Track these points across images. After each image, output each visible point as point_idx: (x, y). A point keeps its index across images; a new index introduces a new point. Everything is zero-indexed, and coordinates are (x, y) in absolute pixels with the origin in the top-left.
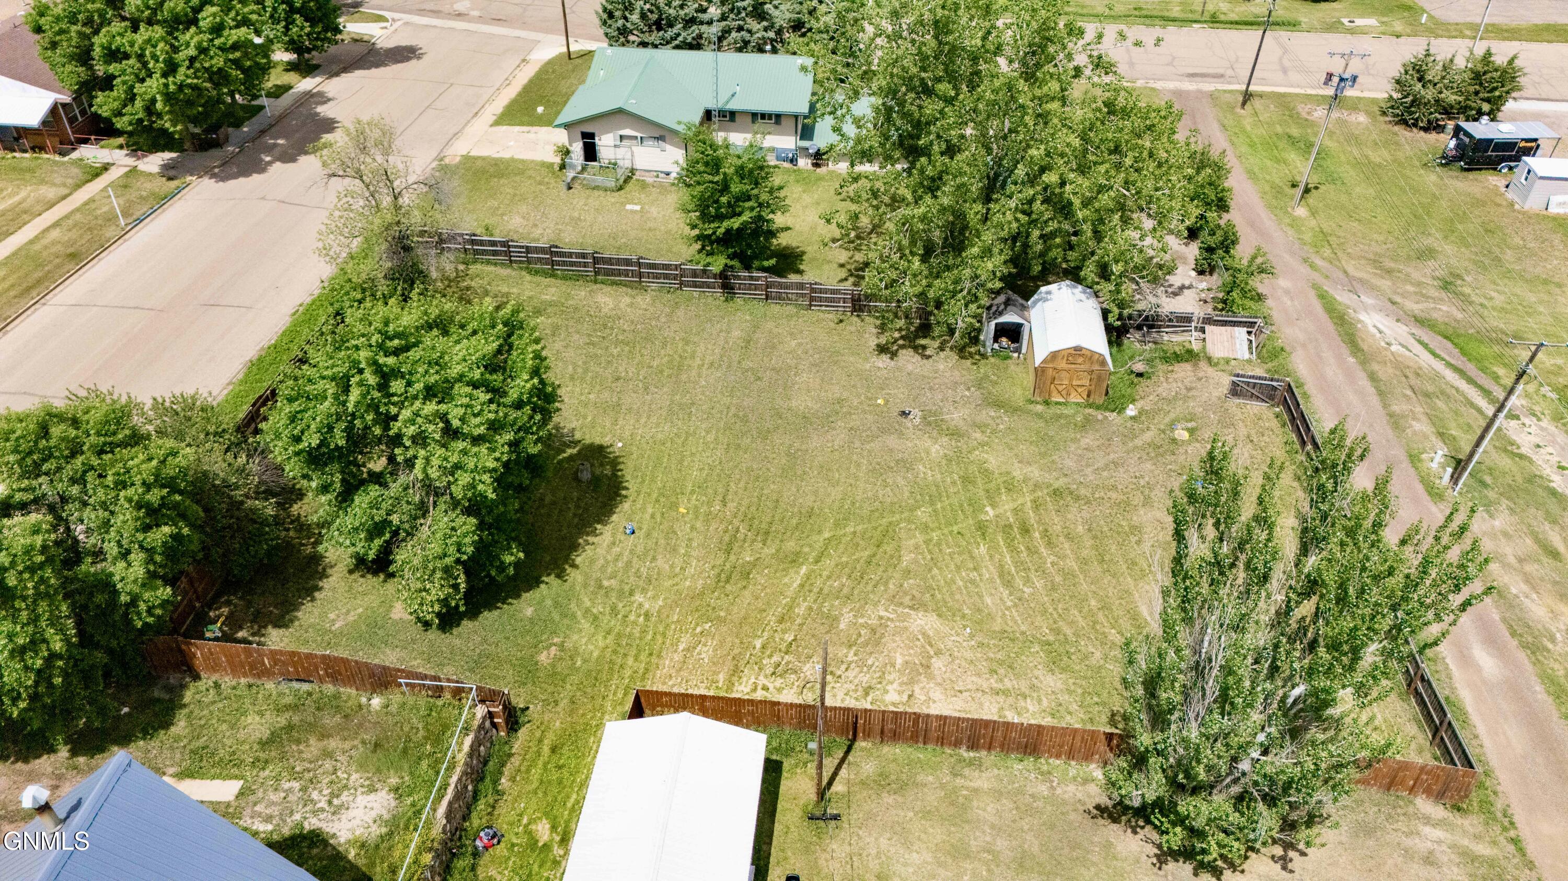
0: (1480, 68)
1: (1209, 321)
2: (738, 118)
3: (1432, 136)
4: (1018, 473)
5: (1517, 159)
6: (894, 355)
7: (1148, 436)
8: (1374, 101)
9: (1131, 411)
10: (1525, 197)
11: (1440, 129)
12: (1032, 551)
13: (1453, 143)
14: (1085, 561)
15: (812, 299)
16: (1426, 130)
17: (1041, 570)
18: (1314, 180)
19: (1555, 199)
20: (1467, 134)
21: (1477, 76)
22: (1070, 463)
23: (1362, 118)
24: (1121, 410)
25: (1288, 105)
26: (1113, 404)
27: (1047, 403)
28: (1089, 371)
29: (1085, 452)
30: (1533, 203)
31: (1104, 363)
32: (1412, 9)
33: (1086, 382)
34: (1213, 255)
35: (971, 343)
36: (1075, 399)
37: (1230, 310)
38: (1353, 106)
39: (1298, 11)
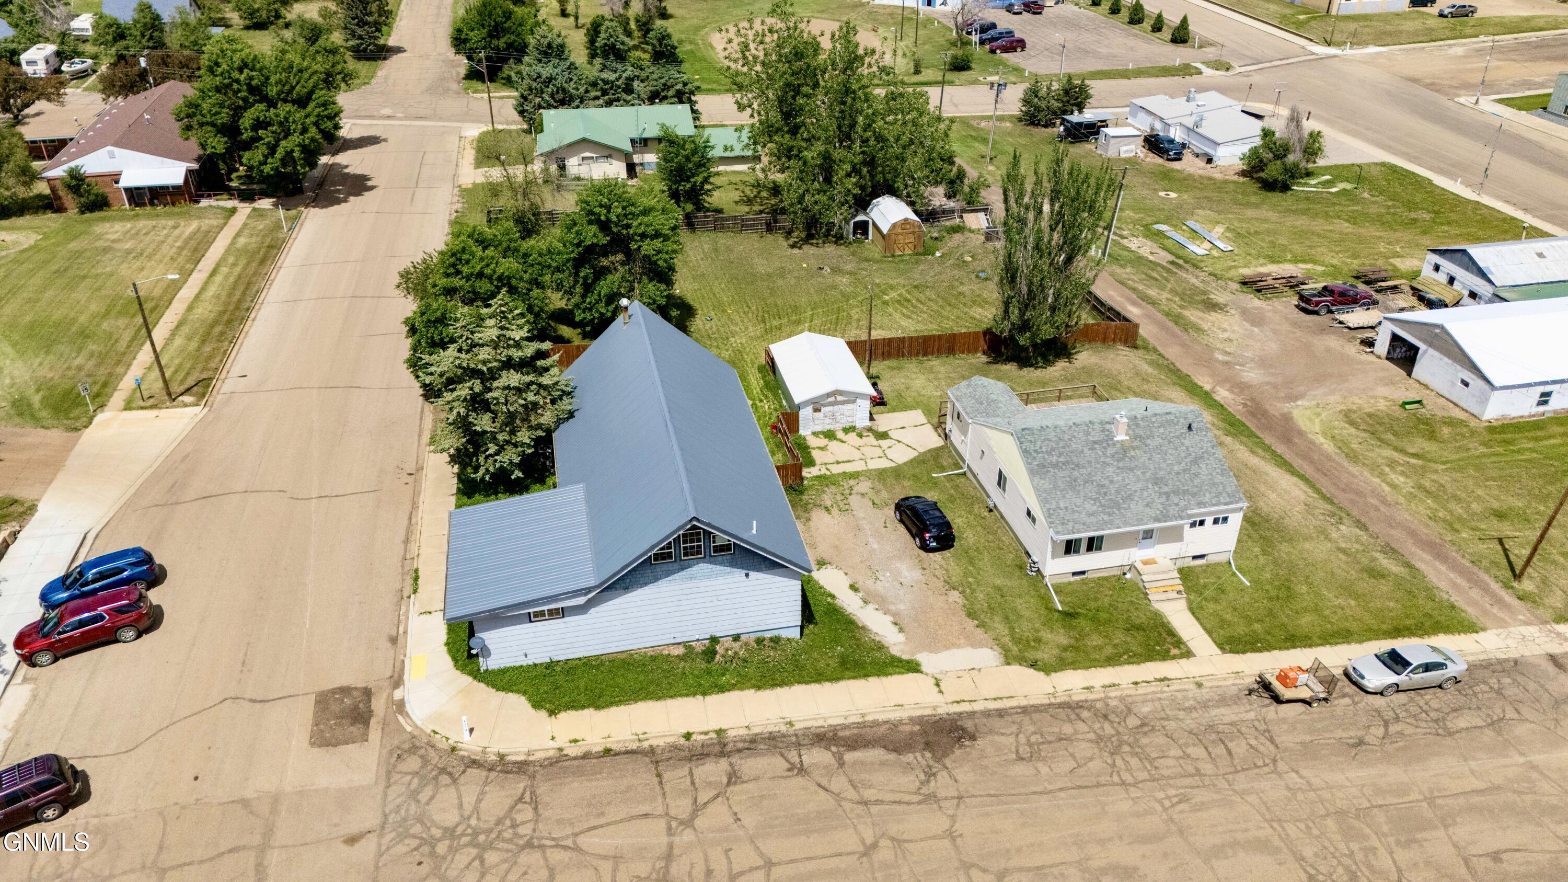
0: (1067, 87)
1: (964, 211)
2: (649, 143)
3: (1050, 130)
4: (892, 282)
5: (1098, 133)
6: (800, 248)
7: (951, 262)
8: (1012, 116)
9: (938, 254)
10: (1106, 151)
11: (1054, 125)
12: (915, 307)
13: (1062, 128)
14: (942, 307)
15: (742, 226)
16: (1046, 126)
17: (922, 311)
18: (993, 154)
19: (1123, 149)
20: (1068, 122)
21: (1066, 92)
22: (916, 276)
23: (1008, 124)
24: (933, 254)
25: (964, 121)
26: (928, 252)
27: (893, 256)
28: (914, 233)
29: (923, 271)
30: (1112, 153)
31: (920, 227)
32: (1018, 70)
33: (912, 240)
34: (954, 185)
35: (839, 239)
36: (908, 251)
37: (973, 205)
38: (1001, 119)
39: (951, 76)
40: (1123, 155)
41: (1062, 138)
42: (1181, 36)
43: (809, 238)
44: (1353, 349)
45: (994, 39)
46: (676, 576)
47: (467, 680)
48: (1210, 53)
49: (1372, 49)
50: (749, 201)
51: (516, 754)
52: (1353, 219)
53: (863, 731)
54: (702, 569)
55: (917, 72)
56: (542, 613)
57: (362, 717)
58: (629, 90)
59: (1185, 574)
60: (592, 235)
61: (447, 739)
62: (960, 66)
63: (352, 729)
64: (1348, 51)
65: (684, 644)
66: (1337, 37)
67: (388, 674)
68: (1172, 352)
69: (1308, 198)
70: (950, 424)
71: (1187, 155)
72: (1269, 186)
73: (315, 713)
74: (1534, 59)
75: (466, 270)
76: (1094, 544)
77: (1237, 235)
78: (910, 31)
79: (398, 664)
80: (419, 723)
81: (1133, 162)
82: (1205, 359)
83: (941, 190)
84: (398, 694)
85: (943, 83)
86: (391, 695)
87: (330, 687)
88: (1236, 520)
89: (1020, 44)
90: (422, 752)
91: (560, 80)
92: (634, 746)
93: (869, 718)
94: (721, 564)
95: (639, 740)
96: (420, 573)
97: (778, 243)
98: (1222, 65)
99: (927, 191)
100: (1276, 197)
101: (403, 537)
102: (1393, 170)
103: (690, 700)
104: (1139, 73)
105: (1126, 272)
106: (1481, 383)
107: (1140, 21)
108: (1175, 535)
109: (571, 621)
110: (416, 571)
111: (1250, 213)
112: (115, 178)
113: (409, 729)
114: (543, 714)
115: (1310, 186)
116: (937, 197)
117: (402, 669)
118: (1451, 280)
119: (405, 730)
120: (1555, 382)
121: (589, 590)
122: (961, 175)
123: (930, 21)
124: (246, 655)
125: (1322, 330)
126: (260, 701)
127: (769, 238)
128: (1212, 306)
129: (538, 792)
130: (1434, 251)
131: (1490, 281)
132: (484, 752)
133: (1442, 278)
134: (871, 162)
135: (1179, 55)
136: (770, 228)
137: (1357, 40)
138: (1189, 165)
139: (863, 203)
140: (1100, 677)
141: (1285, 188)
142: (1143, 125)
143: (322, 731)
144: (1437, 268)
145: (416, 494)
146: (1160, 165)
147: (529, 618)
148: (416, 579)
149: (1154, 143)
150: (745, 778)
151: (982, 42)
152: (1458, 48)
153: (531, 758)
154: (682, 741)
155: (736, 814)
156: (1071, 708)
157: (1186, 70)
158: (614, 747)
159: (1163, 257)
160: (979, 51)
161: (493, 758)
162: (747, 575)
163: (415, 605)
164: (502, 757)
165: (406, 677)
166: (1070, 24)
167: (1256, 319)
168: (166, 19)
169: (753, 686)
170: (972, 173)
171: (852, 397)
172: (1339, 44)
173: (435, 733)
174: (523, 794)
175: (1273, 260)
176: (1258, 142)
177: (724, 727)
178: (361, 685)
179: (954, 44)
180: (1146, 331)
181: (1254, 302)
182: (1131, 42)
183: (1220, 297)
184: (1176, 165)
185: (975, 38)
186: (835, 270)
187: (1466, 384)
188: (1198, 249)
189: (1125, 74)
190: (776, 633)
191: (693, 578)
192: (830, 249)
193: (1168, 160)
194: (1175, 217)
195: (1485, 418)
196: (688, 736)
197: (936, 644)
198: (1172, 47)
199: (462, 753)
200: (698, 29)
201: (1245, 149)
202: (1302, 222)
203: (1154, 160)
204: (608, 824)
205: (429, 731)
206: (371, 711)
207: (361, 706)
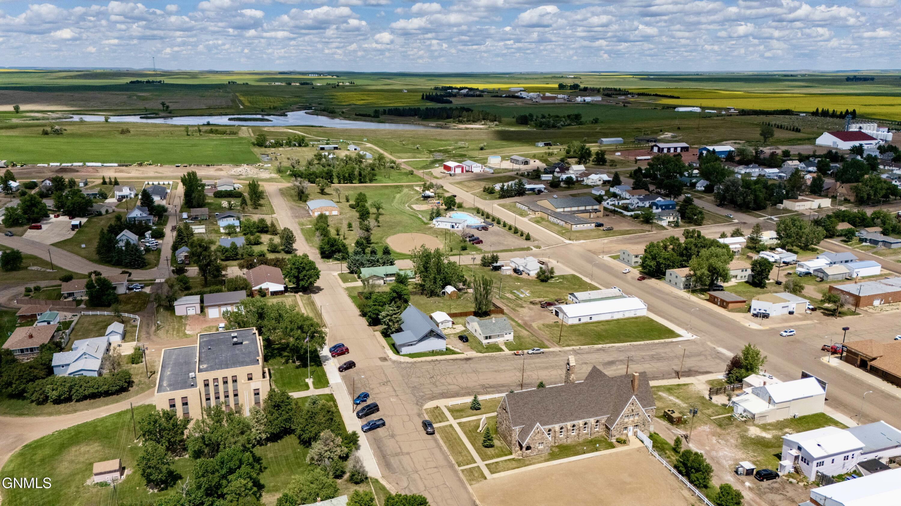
0: (493, 255)
1: (467, 288)
2: (389, 275)
4: (453, 303)
5: (501, 268)
6: (429, 298)
7: (465, 300)
8: (478, 264)
9: (462, 298)
11: (490, 267)
12: (459, 307)
14: (464, 307)
15: (417, 294)
16: (487, 267)
17: (461, 308)
19: (507, 273)
20: (493, 266)
21: (493, 257)
22: (457, 303)
23: (478, 266)
25: (466, 266)
26: (460, 298)
27: (451, 299)
28: (456, 294)
29: (459, 302)
30: (504, 273)
31: (457, 292)
32: (480, 250)
34: (464, 282)
35: (438, 296)
36: (455, 298)
37: (469, 287)
38: (476, 265)
39: (462, 252)
41: (492, 270)
42: (528, 238)
43: (431, 296)
44: (549, 314)
45: (473, 240)
46: (428, 339)
47: (399, 355)
48: (536, 243)
49: (582, 241)
50: (415, 288)
51: (406, 363)
52: (560, 288)
53: (456, 359)
54: (432, 338)
55: (451, 251)
57: (386, 359)
58: (378, 261)
59: (505, 343)
60: (395, 295)
62: (464, 249)
64: (575, 242)
65: (428, 351)
66: (572, 238)
68: (511, 315)
69: (551, 283)
70: (467, 325)
71: (524, 273)
72: (543, 281)
74: (625, 244)
76: (490, 337)
77: (532, 292)
78: (448, 237)
79: (387, 354)
80: (394, 360)
81: (510, 276)
82: (518, 316)
83: (461, 284)
85: (460, 255)
87: (380, 357)
88: (512, 333)
89: (480, 242)
90: (397, 362)
91: (361, 260)
94: (434, 337)
95: (426, 360)
97: (424, 297)
98: (538, 247)
99: (458, 284)
100: (544, 284)
101: (378, 343)
102: (574, 276)
104: (515, 250)
105: (505, 301)
106: (567, 318)
107: (517, 233)
108: (502, 336)
109: (413, 347)
110: (383, 346)
111: (536, 287)
112: (267, 289)
115: (552, 281)
116: (461, 286)
118: (573, 300)
120: (580, 316)
121: (416, 341)
122: (466, 280)
123: (454, 233)
125: (545, 311)
126: (371, 358)
127: (422, 296)
128: (522, 307)
130: (569, 294)
131: (578, 300)
134: (445, 278)
135: (526, 244)
136: (422, 294)
137: (577, 239)
138: (524, 276)
139: (443, 287)
140: (490, 354)
141: (546, 281)
142: (513, 266)
143: (382, 361)
144: (570, 298)
149: (516, 271)
150: (441, 363)
151: (470, 241)
152: (606, 240)
153: (412, 362)
155: (441, 367)
156: (486, 357)
157: (528, 249)
159: (514, 298)
160: (469, 244)
162: (438, 339)
163: (386, 350)
165: (389, 356)
166: (496, 234)
167: (530, 309)
168: (238, 246)
170: (468, 279)
171: (448, 321)
172: (573, 240)
175: (539, 297)
176: (539, 270)
178: (383, 357)
179: (461, 241)
180: (505, 311)
181: (532, 306)
182: (514, 240)
183: (524, 305)
184: (521, 276)
185: (468, 239)
186: (439, 302)
188: (522, 296)
189: (511, 251)
190: (442, 350)
191: (430, 340)
192: (437, 298)
193: (519, 275)
194: (518, 289)
195: (567, 324)
196: (432, 360)
197: (466, 351)
198: (525, 241)
199: (402, 362)
200: (382, 238)
201: (536, 272)
202: (548, 289)
203: (516, 275)
205: (396, 360)
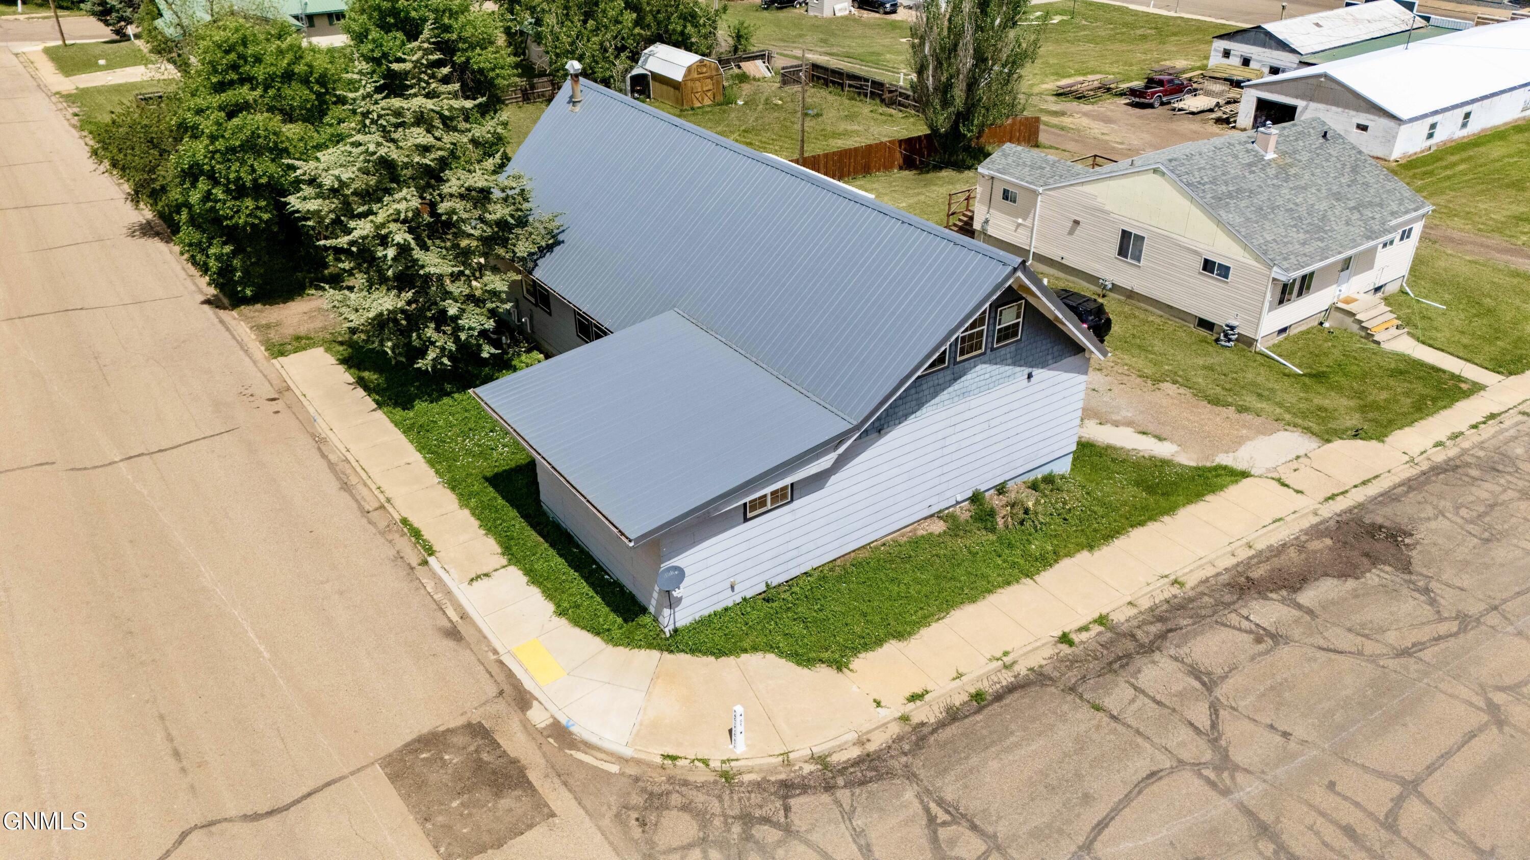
1: (740, 59)
2: (316, 22)
7: (761, 107)
9: (740, 102)
10: (821, 11)
19: (837, 7)
24: (736, 103)
26: (729, 100)
27: (693, 109)
28: (711, 77)
30: (827, 13)
31: (718, 69)
33: (710, 87)
36: (707, 102)
37: (747, 52)
40: (838, 14)
44: (1207, 132)
46: (944, 395)
47: (648, 658)
51: (841, 748)
53: (1276, 562)
54: (978, 375)
56: (762, 501)
57: (507, 776)
61: (705, 762)
63: (505, 803)
65: (939, 515)
67: (492, 691)
68: (1073, 147)
70: (983, 215)
73: (406, 798)
75: (260, 72)
76: (1305, 284)
79: (495, 670)
80: (628, 752)
81: (851, 19)
82: (1109, 149)
84: (538, 717)
86: (526, 725)
87: (399, 744)
88: (1417, 231)
90: (675, 799)
92: (1007, 678)
93: (1261, 545)
94: (1002, 361)
95: (1006, 667)
96: (416, 522)
101: (335, 485)
103: (1014, 589)
106: (1384, 122)
108: (1370, 260)
110: (405, 521)
113: (614, 769)
114: (823, 673)
115: (1032, 21)
117: (510, 675)
118: (1246, 62)
119: (609, 774)
120: (1436, 113)
121: (840, 439)
124: (170, 738)
125: (1172, 118)
126: (270, 813)
129: (949, 796)
130: (1221, 37)
131: (1294, 51)
132: (787, 763)
133: (1235, 61)
138: (907, 16)
140: (1433, 429)
143: (448, 827)
144: (1227, 54)
145: (307, 424)
146: (880, 19)
147: (746, 514)
148: (416, 534)
149: (864, 1)
150: (1219, 672)
153: (872, 747)
154: (1065, 649)
155: (1271, 726)
158: (985, 686)
161: (808, 768)
162: (1030, 376)
163: (447, 571)
164: (821, 760)
165: (528, 685)
169: (1080, 547)
173: (674, 758)
174: (927, 810)
177: (1104, 612)
178: (457, 722)
184: (895, 17)
187: (1363, 128)
190: (1046, 470)
191: (965, 394)
193: (886, 13)
195: (1393, 158)
196: (1065, 639)
197: (1219, 442)
199: (746, 778)
202: (1052, 47)
203: (870, 15)
204: (1116, 810)
205: (659, 760)
206: (514, 762)
207: (485, 757)
